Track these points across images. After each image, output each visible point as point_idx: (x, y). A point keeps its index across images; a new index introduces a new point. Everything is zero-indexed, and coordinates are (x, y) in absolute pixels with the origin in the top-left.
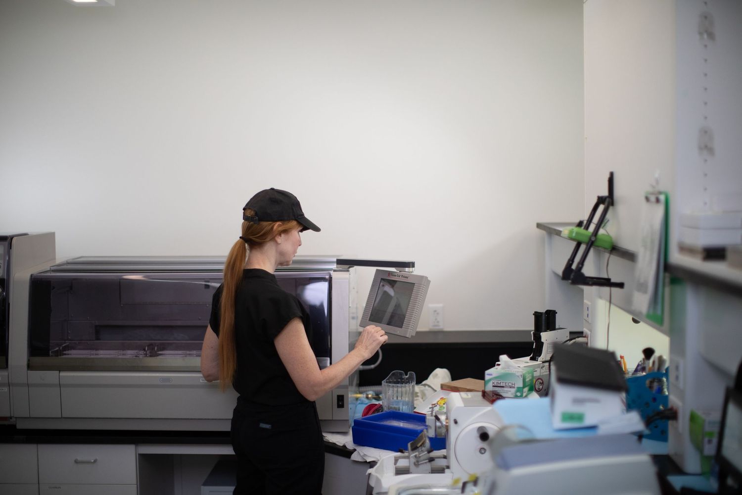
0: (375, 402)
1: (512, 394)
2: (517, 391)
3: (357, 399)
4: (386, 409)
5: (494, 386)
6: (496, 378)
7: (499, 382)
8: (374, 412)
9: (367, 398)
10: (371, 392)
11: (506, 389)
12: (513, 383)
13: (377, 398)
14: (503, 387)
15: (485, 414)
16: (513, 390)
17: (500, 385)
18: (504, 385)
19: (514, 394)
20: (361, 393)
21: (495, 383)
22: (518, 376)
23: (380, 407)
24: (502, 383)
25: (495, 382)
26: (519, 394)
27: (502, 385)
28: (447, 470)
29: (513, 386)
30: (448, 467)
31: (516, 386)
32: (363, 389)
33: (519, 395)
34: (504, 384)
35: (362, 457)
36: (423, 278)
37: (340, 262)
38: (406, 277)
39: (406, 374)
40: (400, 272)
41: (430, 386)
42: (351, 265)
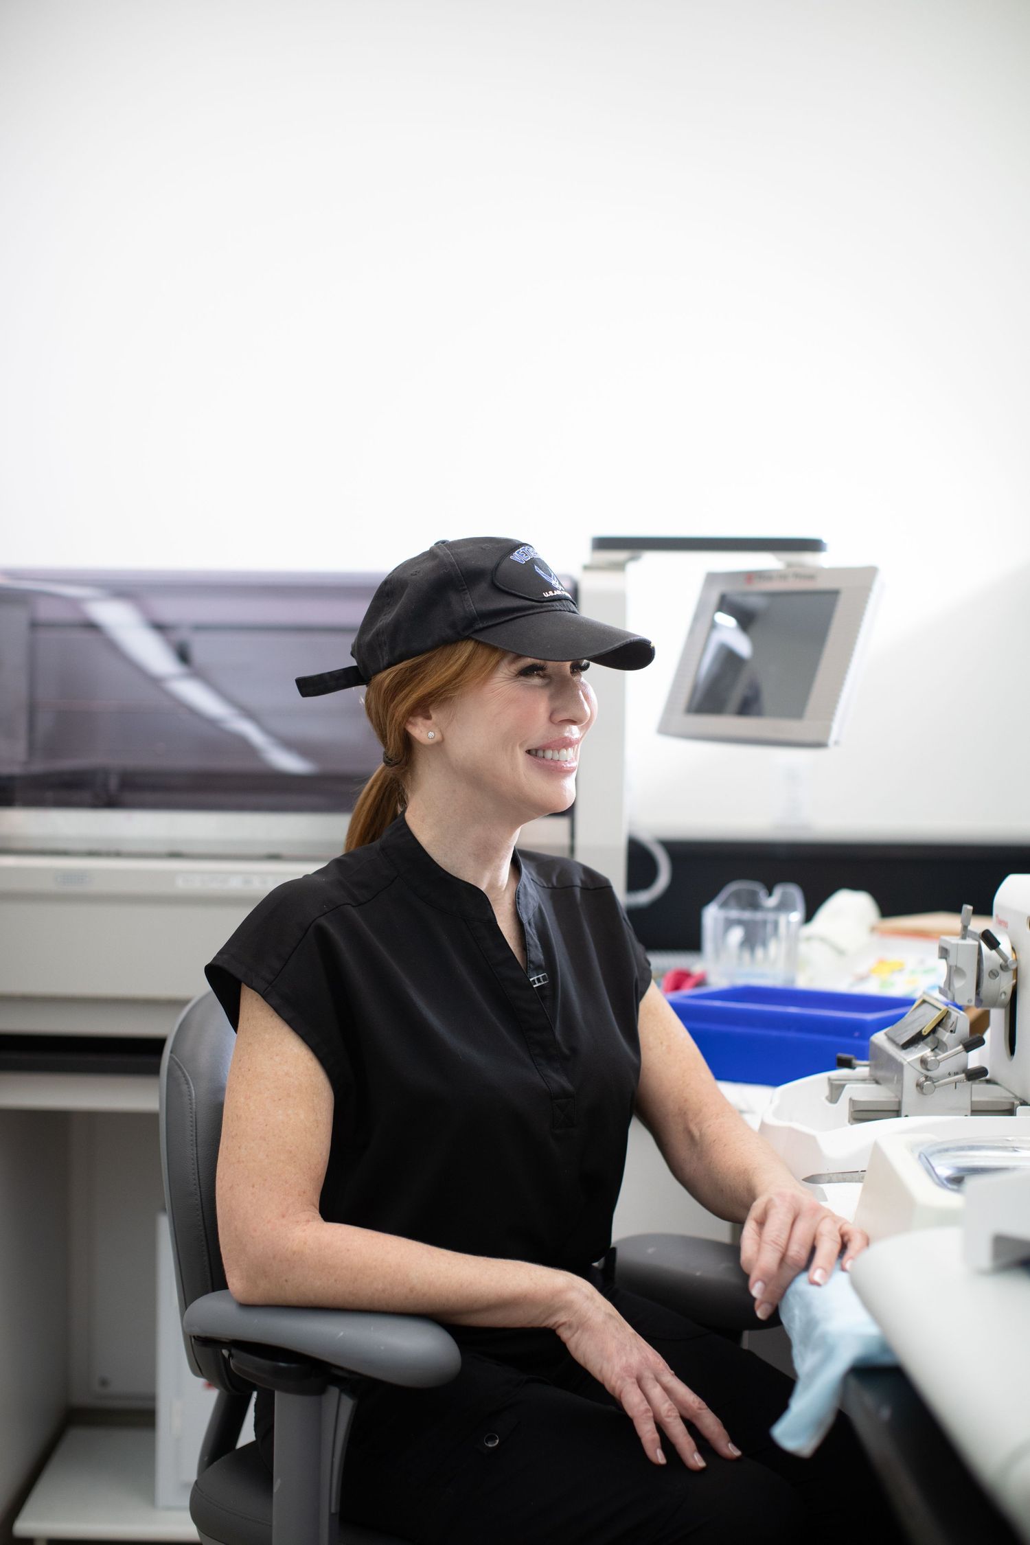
23: (704, 983)
28: (1020, 1109)
36: (867, 575)
37: (603, 544)
38: (811, 577)
39: (770, 893)
40: (789, 565)
41: (823, 940)
42: (635, 553)
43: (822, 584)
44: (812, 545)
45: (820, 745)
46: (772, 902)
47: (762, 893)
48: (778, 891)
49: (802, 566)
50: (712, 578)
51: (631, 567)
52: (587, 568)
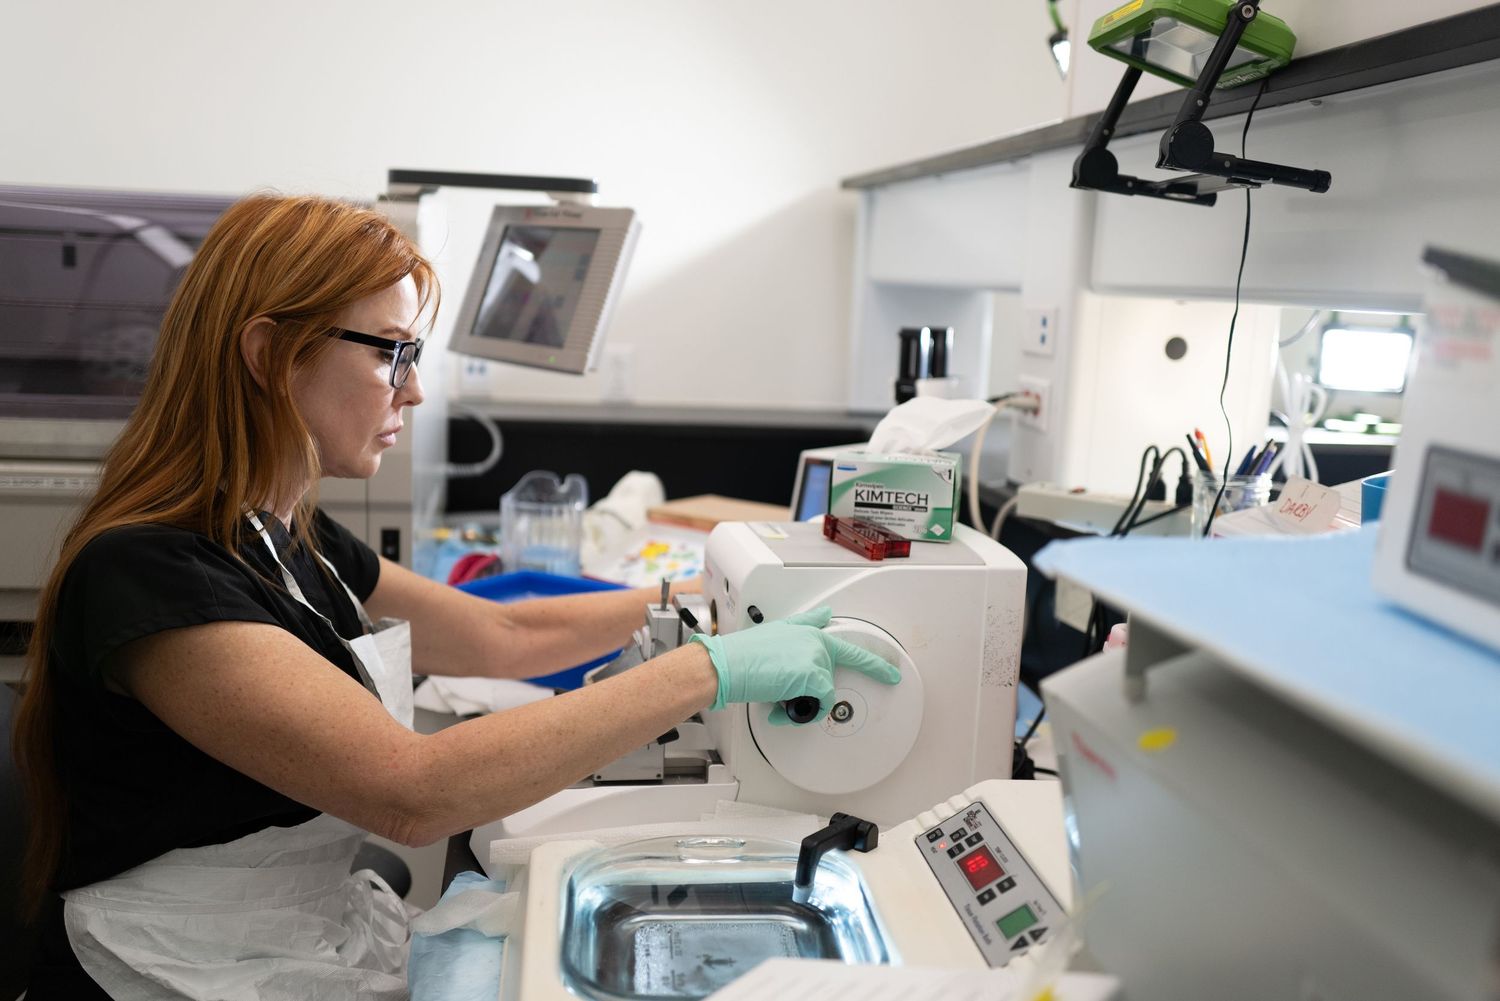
0: (481, 549)
1: (917, 529)
2: (933, 522)
3: (439, 542)
4: (510, 570)
5: (858, 504)
6: (866, 478)
7: (877, 492)
8: (479, 574)
9: (465, 539)
10: (473, 526)
11: (896, 514)
12: (923, 496)
13: (488, 538)
14: (890, 507)
15: (848, 590)
16: (921, 518)
17: (879, 501)
18: (892, 502)
19: (925, 532)
20: (450, 526)
21: (864, 495)
22: (940, 475)
23: (496, 563)
24: (885, 496)
25: (865, 490)
26: (938, 530)
27: (885, 501)
28: (713, 768)
29: (922, 503)
30: (717, 757)
31: (931, 505)
32: (456, 519)
33: (938, 534)
34: (893, 497)
35: (444, 700)
36: (626, 215)
37: (398, 176)
38: (577, 216)
39: (562, 482)
40: (562, 203)
41: (614, 515)
42: (431, 187)
43: (586, 222)
44: (584, 186)
45: (578, 372)
46: (564, 489)
47: (556, 481)
48: (569, 481)
49: (572, 204)
50: (499, 211)
51: (426, 200)
52: (382, 198)
